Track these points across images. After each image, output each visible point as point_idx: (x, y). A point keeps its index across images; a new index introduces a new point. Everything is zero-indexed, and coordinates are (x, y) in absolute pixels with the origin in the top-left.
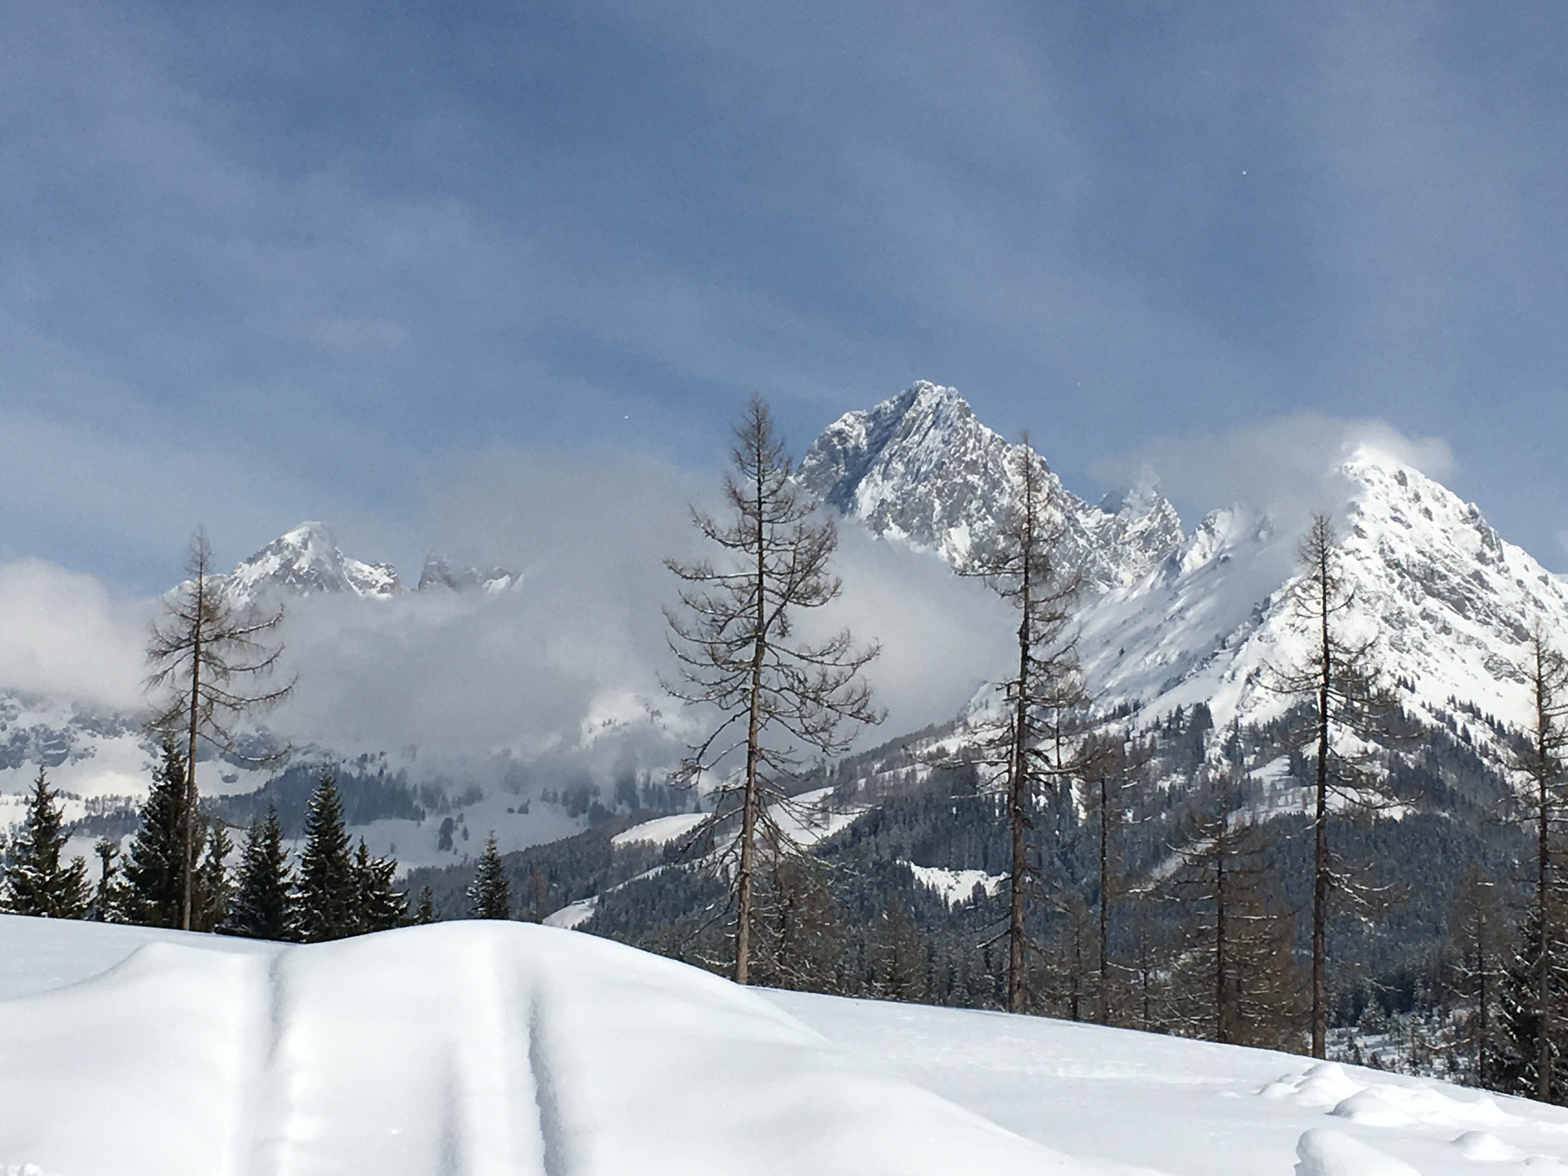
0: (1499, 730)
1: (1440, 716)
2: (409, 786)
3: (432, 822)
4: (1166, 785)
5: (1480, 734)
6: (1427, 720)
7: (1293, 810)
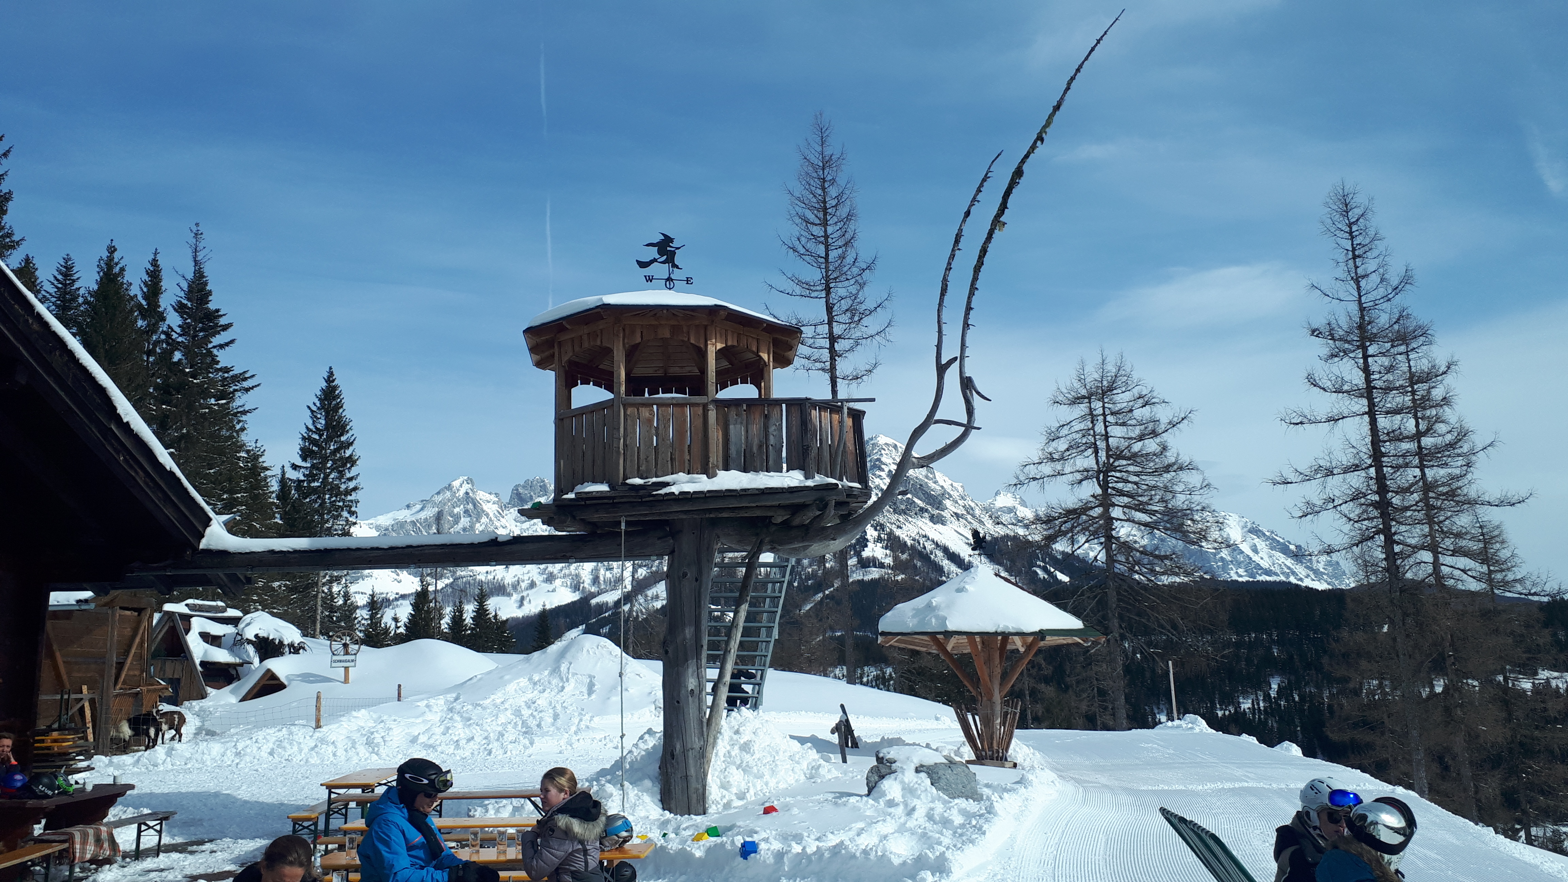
0: (937, 545)
1: (914, 540)
2: (506, 582)
3: (516, 597)
4: (810, 570)
5: (929, 546)
6: (909, 542)
7: (860, 578)
